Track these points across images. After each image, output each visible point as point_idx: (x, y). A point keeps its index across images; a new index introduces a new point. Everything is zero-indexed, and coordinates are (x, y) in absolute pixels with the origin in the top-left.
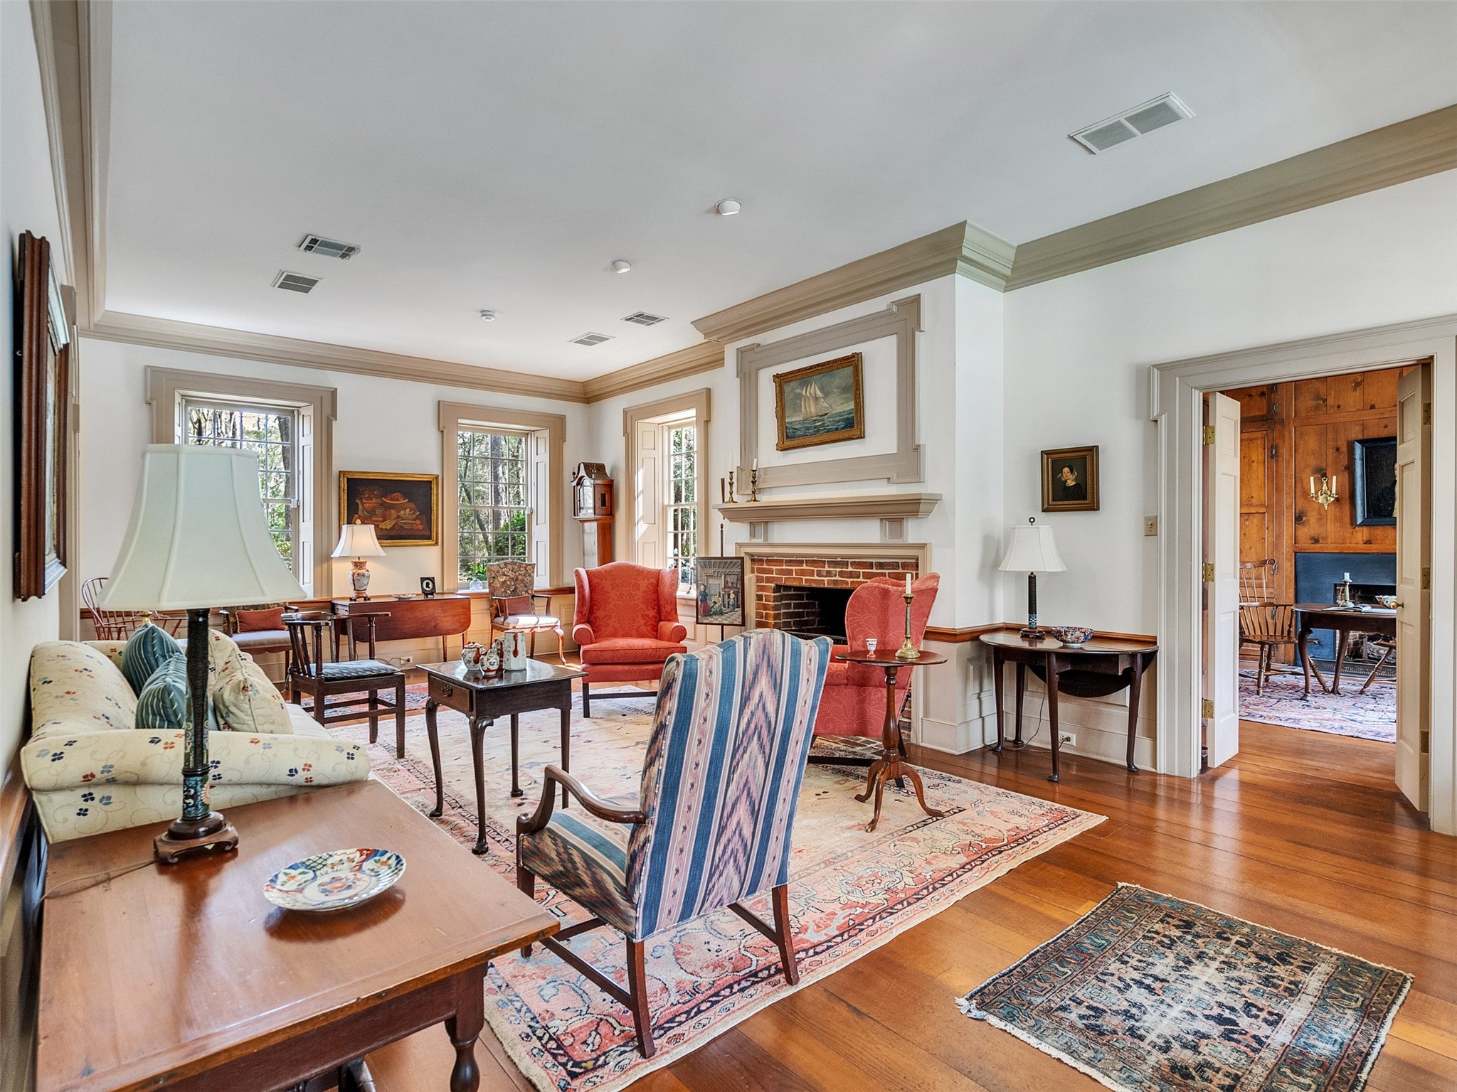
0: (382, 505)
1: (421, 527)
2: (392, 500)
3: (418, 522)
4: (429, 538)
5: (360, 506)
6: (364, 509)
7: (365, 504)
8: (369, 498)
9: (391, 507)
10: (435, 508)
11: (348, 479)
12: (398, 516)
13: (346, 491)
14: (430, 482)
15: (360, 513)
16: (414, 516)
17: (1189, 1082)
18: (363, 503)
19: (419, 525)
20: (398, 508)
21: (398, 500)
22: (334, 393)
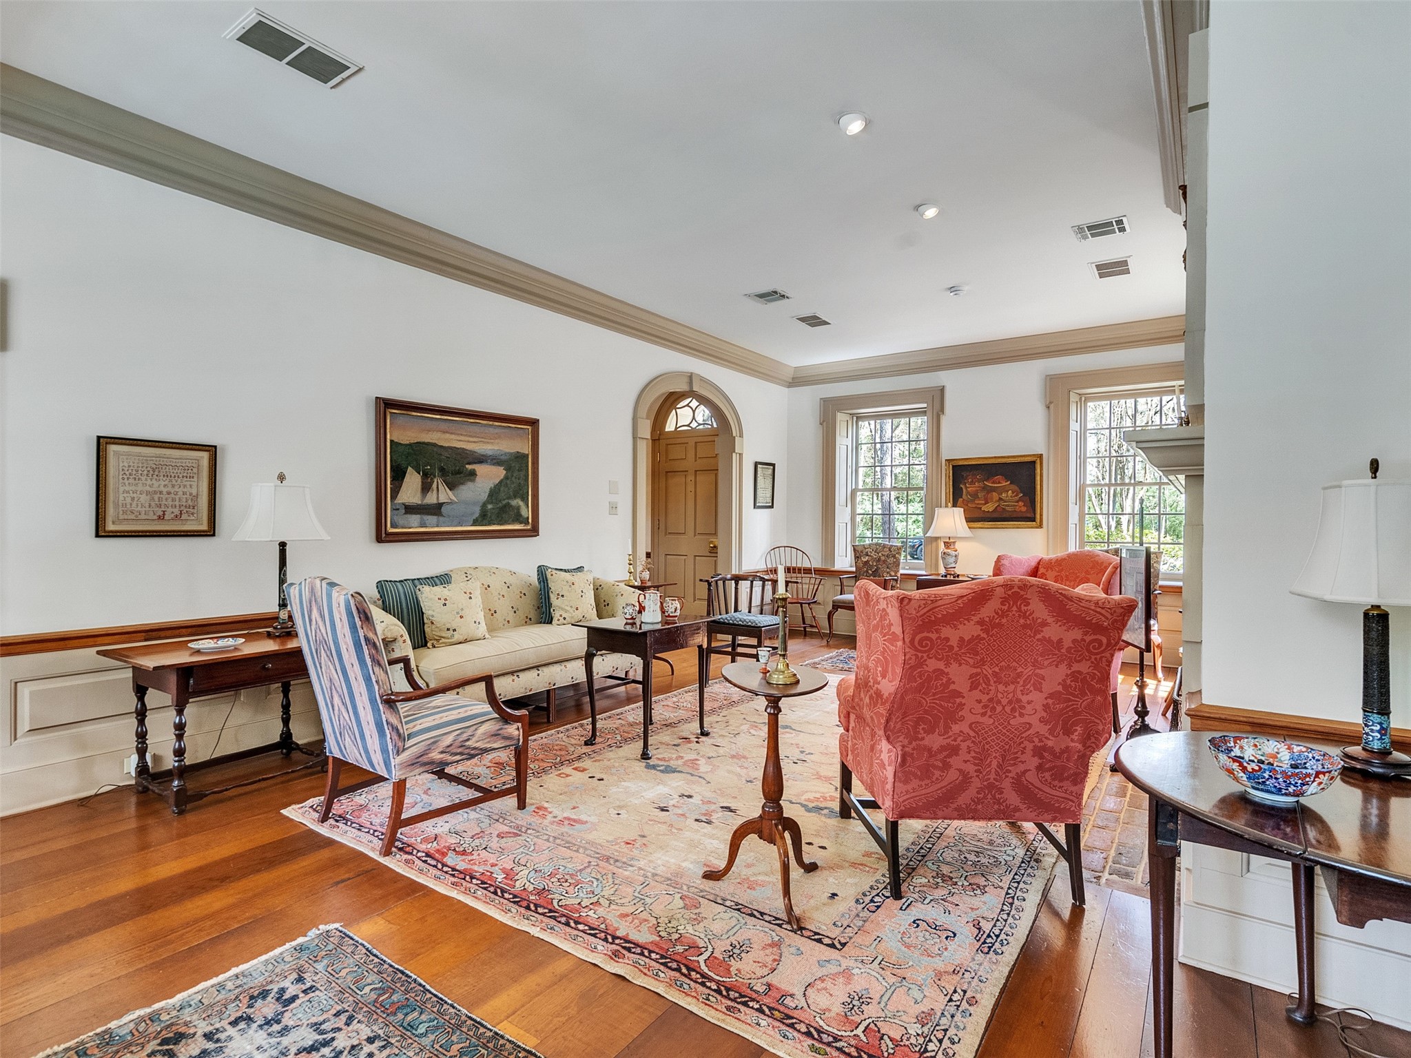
0: (984, 488)
1: (1024, 509)
2: (993, 483)
3: (1021, 504)
4: (1033, 520)
5: (964, 490)
6: (968, 493)
7: (969, 488)
8: (972, 483)
9: (993, 490)
10: (1039, 487)
11: (953, 466)
12: (1000, 499)
13: (951, 478)
14: (1034, 463)
15: (964, 496)
16: (1017, 498)
17: (159, 1041)
18: (966, 488)
19: (1022, 508)
20: (1000, 491)
21: (999, 483)
22: (942, 390)
